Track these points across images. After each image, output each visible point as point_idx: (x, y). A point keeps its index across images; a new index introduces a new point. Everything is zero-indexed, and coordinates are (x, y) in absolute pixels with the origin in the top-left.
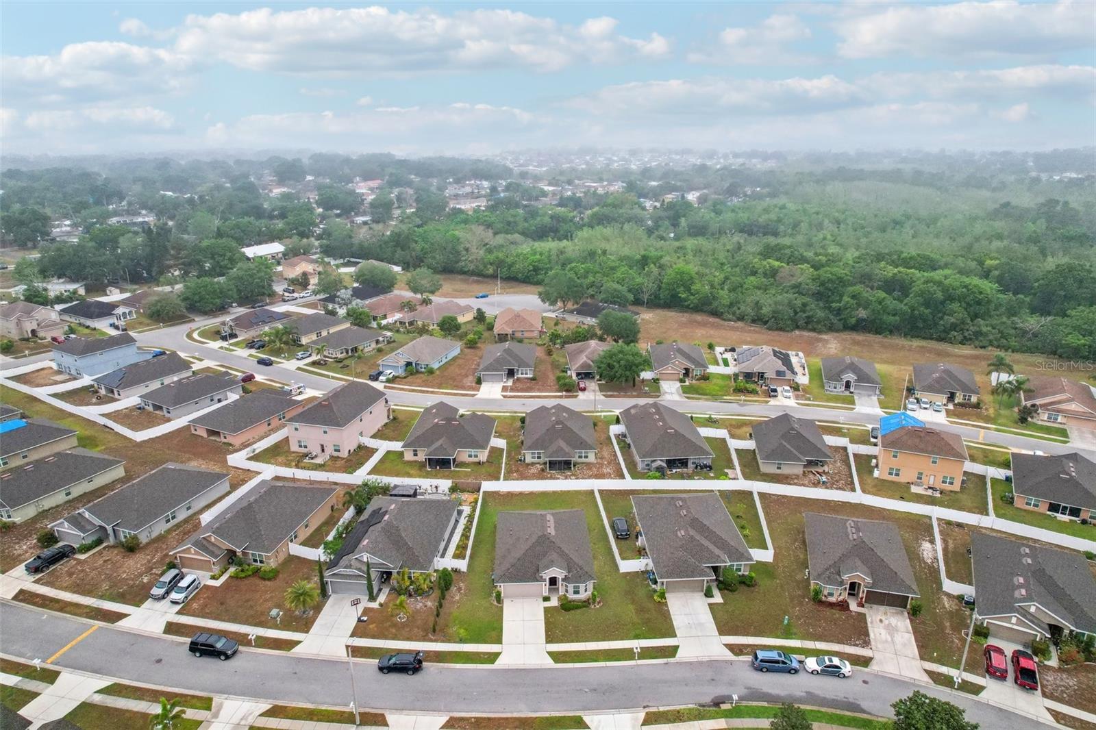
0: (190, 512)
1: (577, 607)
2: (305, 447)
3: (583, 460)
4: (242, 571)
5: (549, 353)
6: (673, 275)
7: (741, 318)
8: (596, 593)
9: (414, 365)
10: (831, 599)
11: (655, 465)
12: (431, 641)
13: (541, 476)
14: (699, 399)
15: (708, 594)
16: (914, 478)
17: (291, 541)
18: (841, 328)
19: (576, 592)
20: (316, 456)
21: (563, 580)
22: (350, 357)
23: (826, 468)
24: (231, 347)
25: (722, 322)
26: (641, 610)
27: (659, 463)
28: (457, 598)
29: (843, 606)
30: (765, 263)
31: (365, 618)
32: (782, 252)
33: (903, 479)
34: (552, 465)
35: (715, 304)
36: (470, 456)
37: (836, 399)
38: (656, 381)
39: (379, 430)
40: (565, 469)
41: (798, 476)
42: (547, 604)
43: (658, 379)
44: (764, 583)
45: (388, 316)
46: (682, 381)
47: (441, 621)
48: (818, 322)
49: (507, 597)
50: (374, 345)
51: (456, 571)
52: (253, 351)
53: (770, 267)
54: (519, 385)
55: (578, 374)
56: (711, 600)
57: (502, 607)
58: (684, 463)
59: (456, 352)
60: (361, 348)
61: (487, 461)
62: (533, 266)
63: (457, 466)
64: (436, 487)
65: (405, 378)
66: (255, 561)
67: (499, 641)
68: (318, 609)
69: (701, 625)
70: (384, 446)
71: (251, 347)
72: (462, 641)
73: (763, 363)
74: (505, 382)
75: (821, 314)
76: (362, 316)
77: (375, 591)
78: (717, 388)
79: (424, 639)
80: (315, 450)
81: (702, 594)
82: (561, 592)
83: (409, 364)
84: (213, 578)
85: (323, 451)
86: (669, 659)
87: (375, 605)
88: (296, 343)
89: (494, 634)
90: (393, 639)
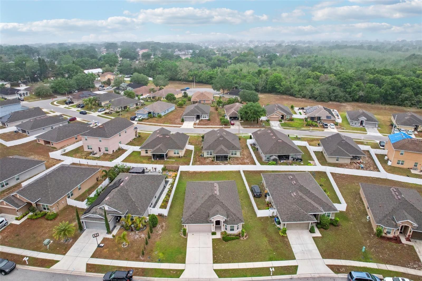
0: (19, 181)
1: (233, 239)
2: (91, 149)
3: (234, 156)
4: (36, 215)
5: (217, 109)
6: (273, 77)
7: (304, 97)
8: (244, 230)
9: (152, 113)
10: (389, 236)
11: (272, 158)
12: (140, 261)
13: (212, 163)
14: (290, 129)
15: (312, 231)
16: (412, 165)
17: (69, 197)
18: (351, 100)
19: (232, 230)
20: (96, 153)
21: (224, 222)
22: (123, 111)
23: (361, 160)
24: (70, 107)
25: (295, 99)
26: (271, 241)
27: (274, 157)
28: (160, 232)
29: (397, 240)
30: (314, 73)
31: (102, 245)
32: (321, 69)
33: (405, 166)
34: (218, 158)
35: (292, 90)
36: (175, 153)
37: (357, 129)
38: (268, 121)
39: (130, 141)
40: (224, 160)
41: (348, 164)
42: (214, 237)
43: (269, 120)
44: (344, 224)
45: (143, 95)
46: (280, 121)
47: (148, 247)
48: (341, 98)
49: (189, 232)
50: (135, 106)
51: (160, 215)
52: (79, 109)
53: (316, 75)
54: (201, 122)
55: (230, 118)
56: (314, 235)
57: (186, 239)
58: (287, 157)
59: (173, 109)
60: (128, 107)
61: (184, 156)
62: (210, 76)
63: (168, 158)
64: (155, 169)
65: (148, 119)
66: (45, 209)
67: (183, 261)
68: (76, 238)
69: (310, 251)
70: (131, 149)
71: (79, 107)
72: (160, 261)
73: (319, 113)
74: (195, 121)
75: (342, 94)
76: (131, 94)
77: (111, 228)
78: (298, 124)
79: (137, 259)
80: (96, 150)
81: (308, 231)
82: (223, 229)
83: (150, 113)
84: (17, 219)
85: (100, 151)
86: (293, 275)
87: (110, 236)
88: (99, 105)
89: (180, 256)
90: (117, 259)
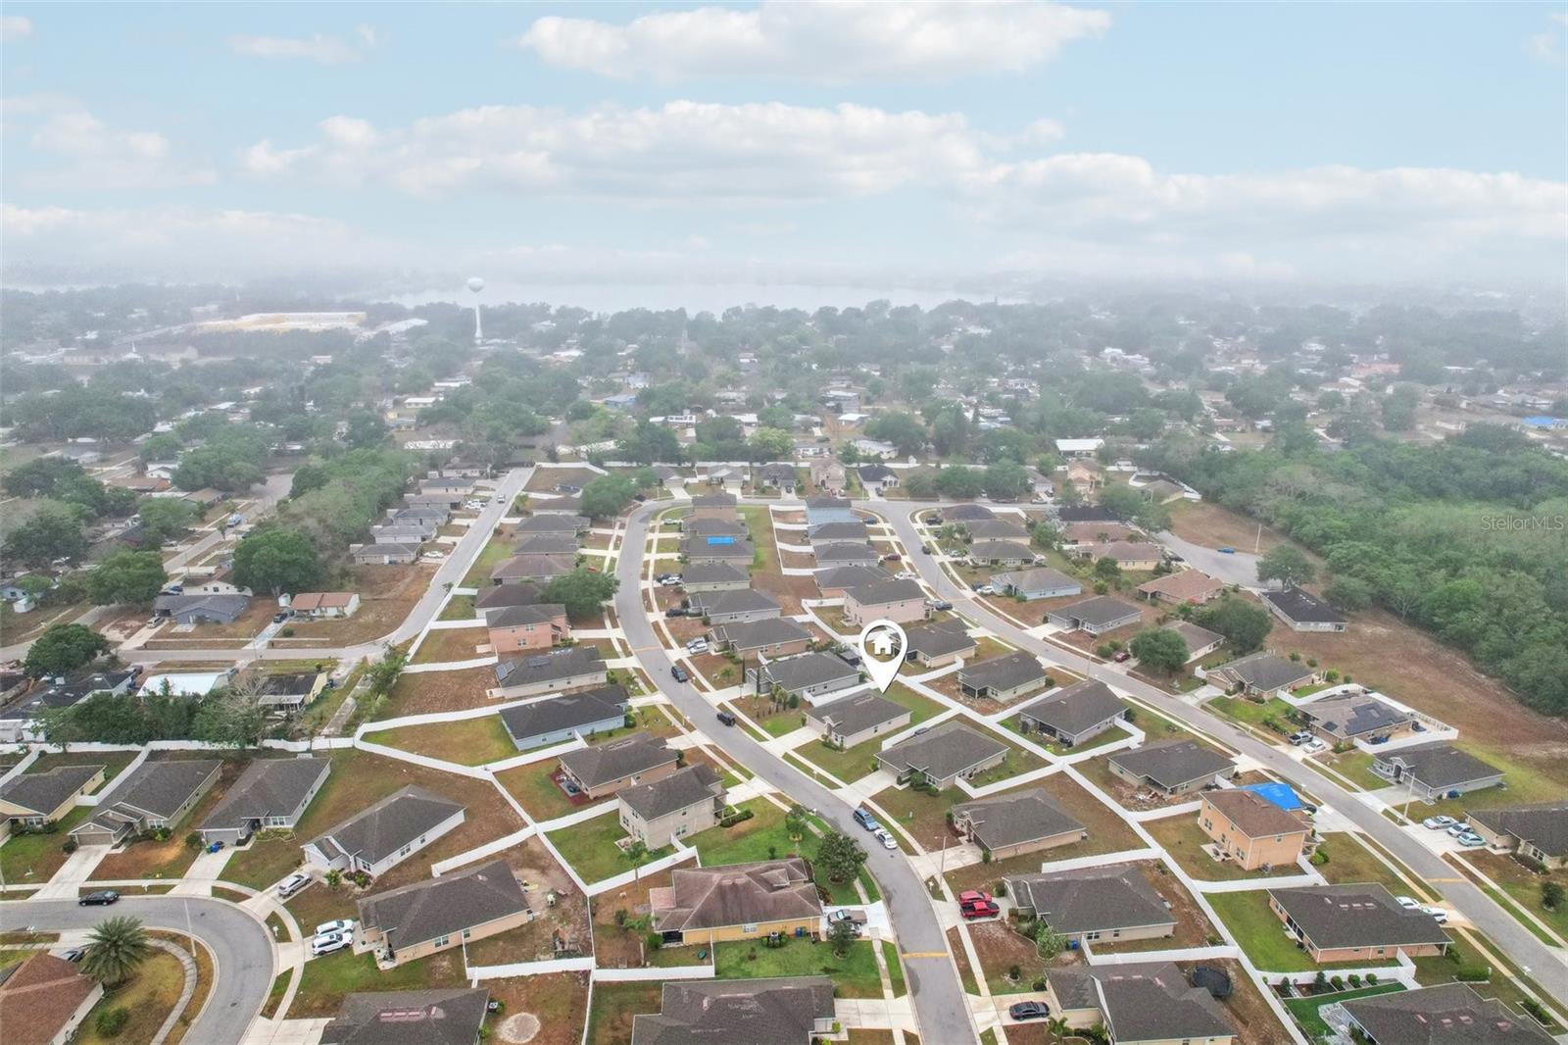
4: (726, 653)
9: (1013, 589)
15: (899, 783)
17: (764, 650)
19: (836, 739)
22: (988, 566)
24: (925, 531)
26: (856, 767)
28: (791, 712)
31: (744, 697)
34: (967, 690)
38: (1202, 682)
39: (910, 623)
42: (818, 736)
43: (1206, 682)
45: (1077, 542)
46: (1228, 692)
47: (768, 716)
50: (1020, 564)
52: (933, 539)
54: (1071, 636)
56: (896, 786)
57: (800, 726)
58: (1052, 732)
59: (1073, 592)
60: (1003, 562)
65: (996, 597)
66: (735, 652)
67: (777, 736)
68: (733, 684)
69: (870, 789)
71: (937, 535)
72: (762, 727)
74: (1063, 629)
76: (1042, 536)
77: (762, 690)
80: (852, 616)
81: (896, 780)
83: (1010, 587)
86: (826, 787)
87: (754, 695)
88: (969, 542)
89: (780, 733)
90: (741, 710)
